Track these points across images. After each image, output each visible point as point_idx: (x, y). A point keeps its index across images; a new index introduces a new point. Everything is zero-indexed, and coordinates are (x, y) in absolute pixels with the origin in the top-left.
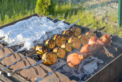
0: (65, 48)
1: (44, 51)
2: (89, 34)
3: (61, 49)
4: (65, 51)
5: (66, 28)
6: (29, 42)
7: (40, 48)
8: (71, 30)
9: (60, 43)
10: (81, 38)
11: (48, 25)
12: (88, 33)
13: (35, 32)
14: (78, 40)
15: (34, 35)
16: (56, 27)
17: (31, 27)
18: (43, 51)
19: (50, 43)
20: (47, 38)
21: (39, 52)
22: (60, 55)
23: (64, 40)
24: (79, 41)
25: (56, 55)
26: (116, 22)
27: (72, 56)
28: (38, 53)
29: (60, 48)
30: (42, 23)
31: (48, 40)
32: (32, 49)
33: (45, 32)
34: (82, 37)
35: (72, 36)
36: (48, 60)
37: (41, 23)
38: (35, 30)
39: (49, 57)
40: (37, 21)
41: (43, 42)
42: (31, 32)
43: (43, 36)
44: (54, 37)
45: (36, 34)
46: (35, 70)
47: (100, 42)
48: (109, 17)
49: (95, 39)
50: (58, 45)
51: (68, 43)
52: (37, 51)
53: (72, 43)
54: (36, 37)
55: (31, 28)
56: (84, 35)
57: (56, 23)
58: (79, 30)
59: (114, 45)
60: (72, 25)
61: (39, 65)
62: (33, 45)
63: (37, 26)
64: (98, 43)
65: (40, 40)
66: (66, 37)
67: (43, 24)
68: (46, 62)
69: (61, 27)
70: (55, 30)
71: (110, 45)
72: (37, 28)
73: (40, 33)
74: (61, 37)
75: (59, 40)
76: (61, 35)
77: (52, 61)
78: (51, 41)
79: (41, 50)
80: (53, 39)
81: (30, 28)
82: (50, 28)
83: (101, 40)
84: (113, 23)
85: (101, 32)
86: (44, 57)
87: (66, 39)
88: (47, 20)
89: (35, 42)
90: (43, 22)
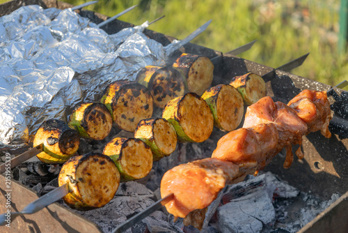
0: (151, 140)
1: (66, 149)
2: (245, 86)
3: (137, 144)
4: (149, 150)
5: (155, 59)
6: (5, 111)
7: (50, 138)
8: (175, 65)
9: (131, 117)
10: (215, 98)
11: (84, 42)
12: (242, 80)
13: (31, 71)
14: (202, 106)
15: (28, 83)
16: (116, 55)
17: (14, 48)
18: (61, 151)
19: (91, 118)
20: (79, 96)
21: (48, 152)
22: (131, 169)
23: (147, 107)
24: (205, 113)
25: (114, 169)
26: (332, 29)
27: (181, 176)
28: (42, 155)
29: (130, 139)
30: (61, 34)
31: (85, 107)
32: (20, 140)
33: (72, 74)
34: (217, 95)
35: (176, 92)
36: (83, 191)
37: (54, 35)
38: (31, 64)
39: (87, 177)
40: (40, 23)
41: (62, 114)
42: (15, 69)
43: (65, 88)
44: (106, 92)
45: (34, 80)
46: (31, 225)
47: (290, 120)
48: (306, 8)
49: (269, 109)
50: (124, 124)
51: (164, 120)
52: (39, 147)
53: (179, 119)
54: (34, 92)
55: (17, 54)
56: (224, 88)
57: (113, 36)
58: (204, 66)
59: (343, 129)
60: (177, 45)
61: (45, 209)
62: (25, 125)
63: (41, 46)
64: (283, 124)
65: (50, 102)
66: (155, 93)
67: (65, 38)
68: (76, 196)
69: (137, 51)
70: (111, 65)
71: (325, 131)
72: (41, 55)
73: (52, 78)
74: (136, 94)
75: (129, 104)
76: (136, 87)
77: (101, 192)
78: (97, 109)
79: (57, 145)
80: (102, 101)
81: (10, 51)
82: (93, 56)
83: (295, 111)
84: (322, 32)
85: (291, 76)
86: (67, 175)
87: (156, 102)
88: (81, 21)
89: (31, 111)
90: (65, 31)
